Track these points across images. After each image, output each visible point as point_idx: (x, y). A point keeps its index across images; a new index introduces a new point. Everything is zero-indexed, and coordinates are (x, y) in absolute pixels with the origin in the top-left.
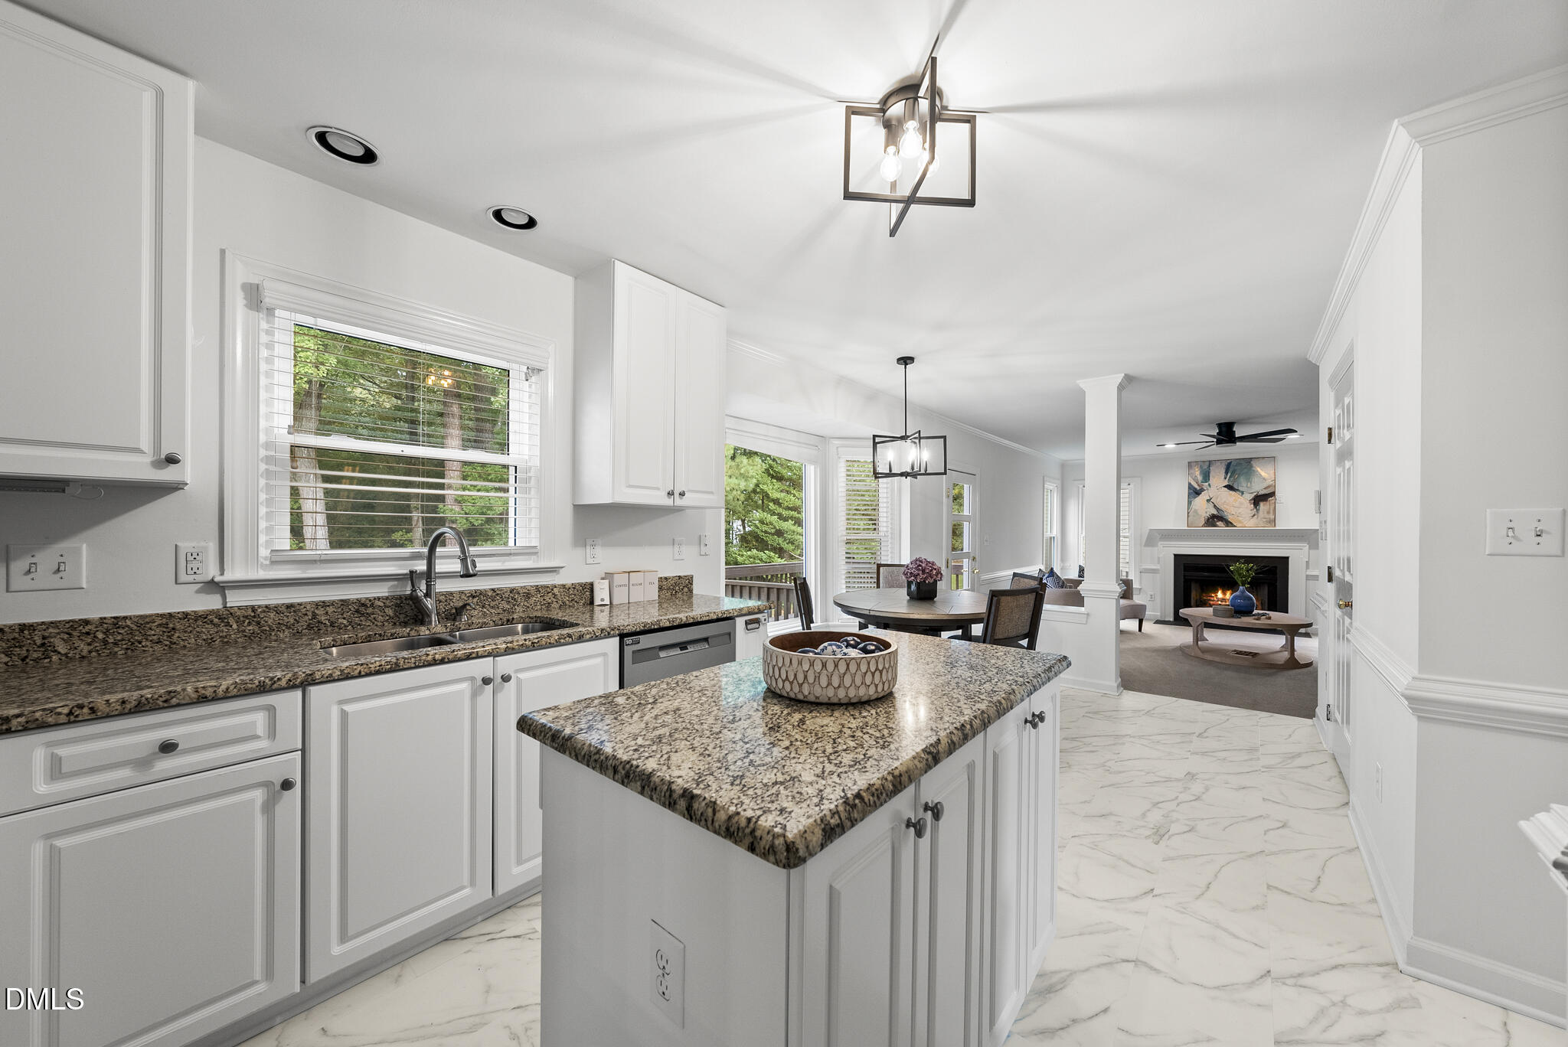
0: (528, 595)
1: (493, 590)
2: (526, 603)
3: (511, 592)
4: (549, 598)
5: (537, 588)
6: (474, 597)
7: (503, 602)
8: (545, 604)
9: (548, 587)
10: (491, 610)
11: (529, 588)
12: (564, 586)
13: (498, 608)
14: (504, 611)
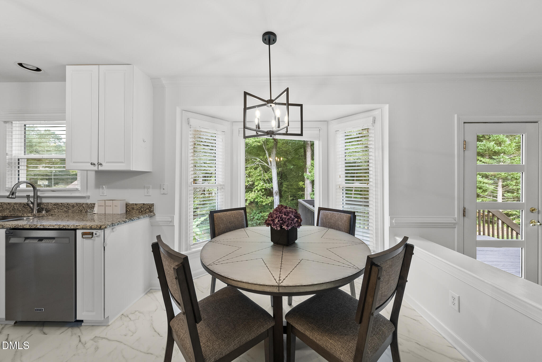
0: (73, 206)
1: (61, 203)
2: (73, 209)
3: (67, 205)
4: (81, 208)
5: (77, 204)
6: (55, 205)
7: (64, 208)
8: (79, 210)
9: (81, 204)
10: (60, 210)
11: (73, 203)
12: (87, 204)
13: (63, 210)
14: (65, 211)
